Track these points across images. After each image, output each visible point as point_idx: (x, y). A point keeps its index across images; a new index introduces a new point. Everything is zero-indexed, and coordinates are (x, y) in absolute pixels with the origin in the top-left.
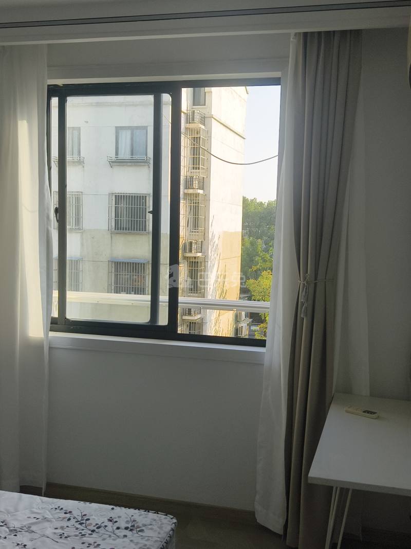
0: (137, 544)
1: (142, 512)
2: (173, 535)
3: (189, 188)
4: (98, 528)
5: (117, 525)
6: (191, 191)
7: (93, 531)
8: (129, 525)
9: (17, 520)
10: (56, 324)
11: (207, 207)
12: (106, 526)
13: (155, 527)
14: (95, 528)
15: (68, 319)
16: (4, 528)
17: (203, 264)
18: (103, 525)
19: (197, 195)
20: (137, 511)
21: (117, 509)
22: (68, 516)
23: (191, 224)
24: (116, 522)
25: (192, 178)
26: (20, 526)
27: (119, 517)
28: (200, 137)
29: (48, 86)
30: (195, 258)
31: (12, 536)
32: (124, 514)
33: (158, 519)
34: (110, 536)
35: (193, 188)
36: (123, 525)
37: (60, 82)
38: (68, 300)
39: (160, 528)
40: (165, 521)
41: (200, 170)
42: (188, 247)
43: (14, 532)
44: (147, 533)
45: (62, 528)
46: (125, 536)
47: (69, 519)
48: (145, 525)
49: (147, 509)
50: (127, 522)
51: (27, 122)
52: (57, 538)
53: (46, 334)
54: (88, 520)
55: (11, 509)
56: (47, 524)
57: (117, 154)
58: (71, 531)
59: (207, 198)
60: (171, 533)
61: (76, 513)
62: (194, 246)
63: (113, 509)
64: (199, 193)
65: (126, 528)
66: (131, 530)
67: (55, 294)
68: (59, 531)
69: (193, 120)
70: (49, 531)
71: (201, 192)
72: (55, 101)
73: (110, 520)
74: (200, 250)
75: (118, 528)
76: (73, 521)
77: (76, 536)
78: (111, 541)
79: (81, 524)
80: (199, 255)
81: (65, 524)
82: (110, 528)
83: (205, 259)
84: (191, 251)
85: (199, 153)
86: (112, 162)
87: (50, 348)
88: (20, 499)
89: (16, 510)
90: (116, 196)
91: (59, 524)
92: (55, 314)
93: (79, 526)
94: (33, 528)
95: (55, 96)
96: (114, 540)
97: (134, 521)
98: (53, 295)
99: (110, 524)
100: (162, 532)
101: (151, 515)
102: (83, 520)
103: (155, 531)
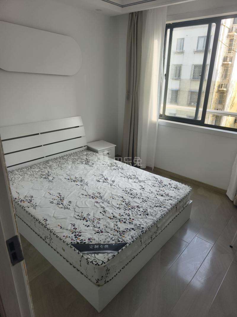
0: (176, 193)
1: (180, 183)
2: (190, 193)
3: (225, 61)
4: (165, 186)
5: (171, 186)
6: (226, 63)
7: (163, 186)
8: (175, 187)
9: (141, 178)
10: (162, 116)
11: (232, 69)
12: (168, 186)
13: (184, 189)
14: (164, 186)
15: (166, 115)
16: (137, 180)
17: (226, 93)
18: (167, 185)
19: (228, 64)
20: (179, 183)
21: (172, 181)
22: (156, 180)
23: (224, 76)
24: (171, 185)
25: (227, 57)
26: (142, 180)
27: (172, 184)
28: (233, 39)
29: (166, 24)
30: (223, 90)
31: (139, 183)
32: (174, 183)
33: (185, 187)
34: (168, 189)
35: (227, 61)
36: (173, 186)
37: (171, 22)
38: (166, 108)
39: (185, 190)
40: (187, 188)
41: (231, 54)
42: (221, 86)
43: (140, 181)
44: (180, 191)
45: (154, 183)
46: (173, 190)
47: (156, 181)
48: (180, 188)
49: (182, 183)
50: (175, 186)
51: (158, 40)
52: (152, 186)
53: (158, 120)
54: (162, 182)
55: (140, 174)
56: (150, 181)
57: (197, 48)
58: (157, 185)
59: (232, 65)
60: (189, 192)
61: (159, 180)
62: (223, 86)
63: (171, 180)
64: (229, 64)
65: (174, 188)
66: (175, 189)
67: (162, 105)
68: (153, 184)
69: (232, 31)
70: (150, 184)
71: (230, 63)
72: (169, 30)
73: (169, 184)
74: (225, 87)
75: (171, 187)
76: (158, 182)
77: (158, 187)
78: (168, 191)
79: (160, 183)
80: (225, 89)
81: (155, 182)
82: (169, 187)
83: (227, 91)
84: (222, 87)
85: (232, 45)
86: (195, 52)
87: (159, 125)
88: (143, 172)
89: (141, 175)
90: (194, 66)
91: (153, 182)
92: (161, 113)
93: (159, 184)
94: (145, 182)
95: (169, 28)
96: (169, 190)
97: (177, 186)
98: (161, 106)
99: (169, 185)
100: (186, 192)
101: (183, 185)
102: (161, 182)
103: (183, 191)
